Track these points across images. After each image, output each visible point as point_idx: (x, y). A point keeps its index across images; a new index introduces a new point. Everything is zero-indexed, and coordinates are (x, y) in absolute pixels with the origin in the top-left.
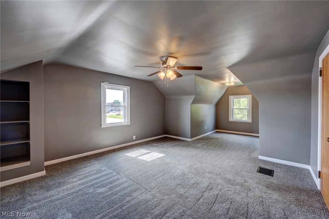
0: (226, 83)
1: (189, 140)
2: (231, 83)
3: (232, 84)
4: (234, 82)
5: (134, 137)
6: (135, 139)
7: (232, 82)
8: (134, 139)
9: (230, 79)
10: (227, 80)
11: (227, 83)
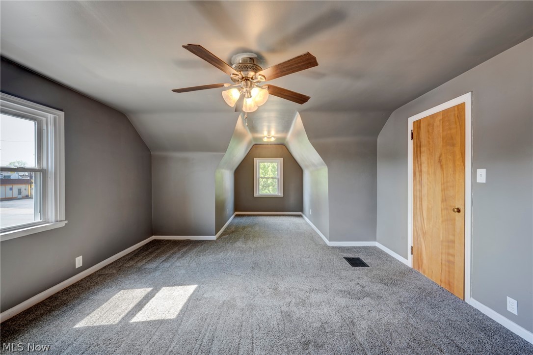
0: (264, 137)
1: (214, 238)
2: (270, 138)
3: (273, 140)
4: (274, 137)
5: (79, 262)
6: (81, 265)
7: (272, 136)
8: (77, 266)
9: (269, 132)
10: (265, 133)
11: (266, 138)
